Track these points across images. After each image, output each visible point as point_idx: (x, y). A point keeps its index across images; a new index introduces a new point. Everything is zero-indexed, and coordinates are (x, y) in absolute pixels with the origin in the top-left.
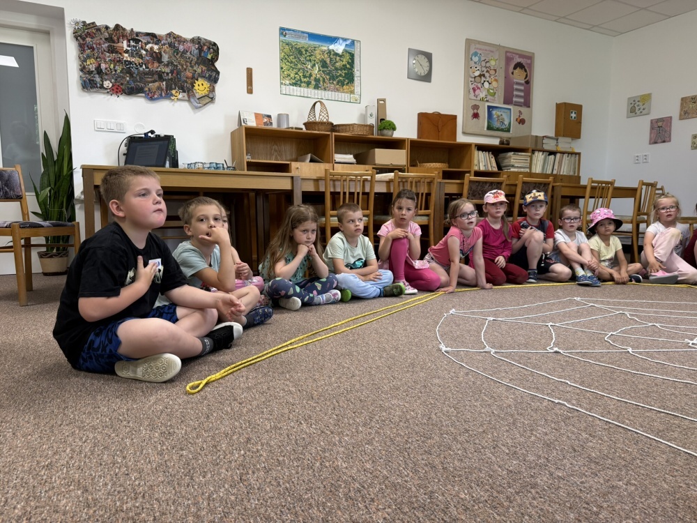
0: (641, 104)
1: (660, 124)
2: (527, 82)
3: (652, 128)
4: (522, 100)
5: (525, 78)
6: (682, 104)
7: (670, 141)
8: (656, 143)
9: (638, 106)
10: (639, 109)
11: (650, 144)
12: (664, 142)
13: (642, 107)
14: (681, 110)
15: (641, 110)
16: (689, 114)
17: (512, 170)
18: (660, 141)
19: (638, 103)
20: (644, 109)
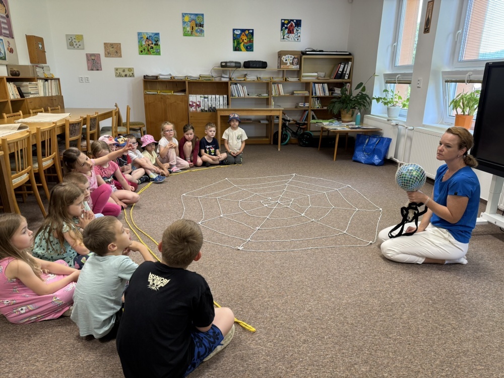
0: (77, 41)
1: (93, 58)
2: (8, 16)
3: (88, 60)
4: (8, 32)
5: (6, 13)
6: (105, 47)
7: (101, 70)
8: (92, 70)
10: (76, 44)
11: (88, 70)
12: (98, 70)
13: (78, 44)
14: (105, 51)
15: (78, 46)
16: (111, 54)
17: (31, 96)
18: (95, 69)
19: (74, 40)
20: (80, 45)
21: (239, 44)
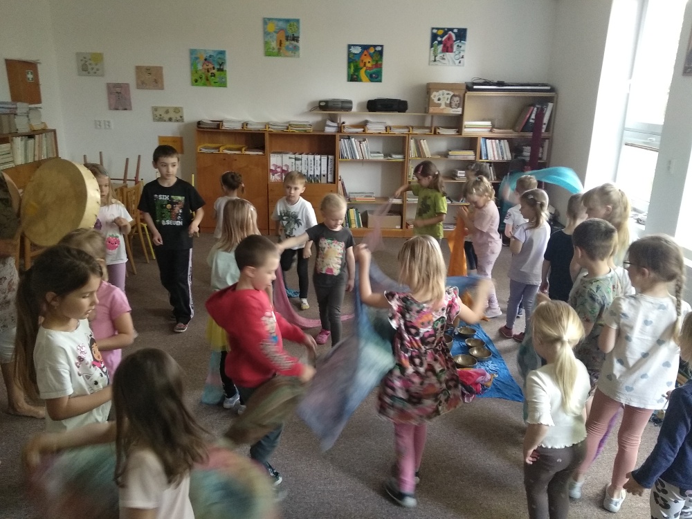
0: (93, 63)
1: (118, 90)
3: (110, 92)
6: (137, 73)
8: (117, 109)
9: (90, 64)
10: (93, 69)
11: (110, 109)
12: (126, 109)
13: (95, 68)
14: (138, 78)
15: (94, 70)
16: (146, 84)
18: (121, 107)
19: (89, 62)
20: (98, 70)
21: (357, 69)
